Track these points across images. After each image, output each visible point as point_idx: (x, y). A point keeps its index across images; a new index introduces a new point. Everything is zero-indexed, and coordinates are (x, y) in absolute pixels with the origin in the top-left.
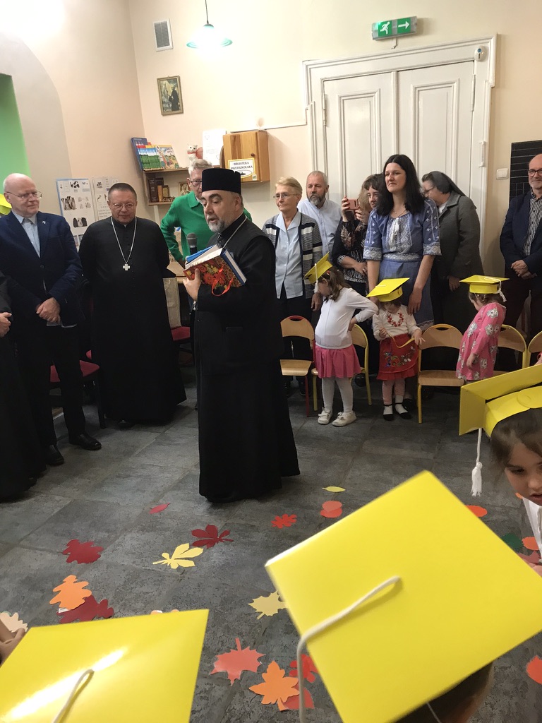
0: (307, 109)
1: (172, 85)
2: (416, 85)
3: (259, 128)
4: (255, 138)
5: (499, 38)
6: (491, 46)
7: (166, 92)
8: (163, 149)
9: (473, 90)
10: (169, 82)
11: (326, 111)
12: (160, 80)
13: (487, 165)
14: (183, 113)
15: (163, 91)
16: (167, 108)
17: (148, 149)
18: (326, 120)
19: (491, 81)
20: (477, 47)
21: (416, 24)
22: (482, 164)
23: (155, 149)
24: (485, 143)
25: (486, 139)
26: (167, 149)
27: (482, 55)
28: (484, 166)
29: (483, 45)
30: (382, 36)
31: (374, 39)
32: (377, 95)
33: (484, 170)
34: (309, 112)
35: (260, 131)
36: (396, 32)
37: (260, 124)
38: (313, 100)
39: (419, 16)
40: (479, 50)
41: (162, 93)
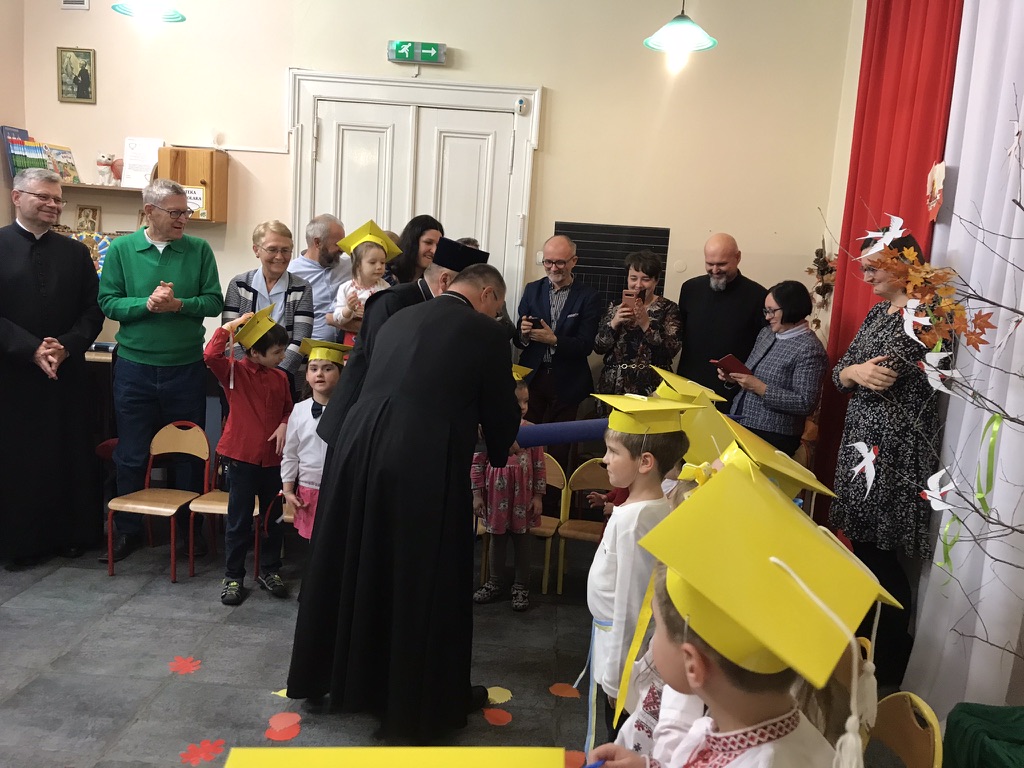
0: (290, 133)
1: (82, 61)
2: (443, 129)
3: (216, 147)
4: (209, 159)
5: (544, 92)
6: (536, 99)
7: (69, 69)
8: (56, 152)
9: (511, 149)
10: (77, 56)
11: (317, 139)
12: (61, 50)
13: (525, 244)
14: (95, 103)
15: (64, 66)
16: (68, 92)
17: (29, 147)
18: (316, 152)
19: (534, 142)
20: (519, 98)
21: (445, 54)
22: (519, 242)
23: (40, 149)
24: (524, 217)
25: (525, 212)
26: (62, 152)
27: (524, 109)
28: (522, 245)
29: (526, 97)
30: (400, 59)
31: (389, 60)
32: (389, 131)
33: (522, 250)
34: (293, 137)
35: (217, 151)
36: (419, 59)
37: (219, 140)
38: (301, 122)
39: (449, 45)
40: (521, 102)
41: (62, 69)
